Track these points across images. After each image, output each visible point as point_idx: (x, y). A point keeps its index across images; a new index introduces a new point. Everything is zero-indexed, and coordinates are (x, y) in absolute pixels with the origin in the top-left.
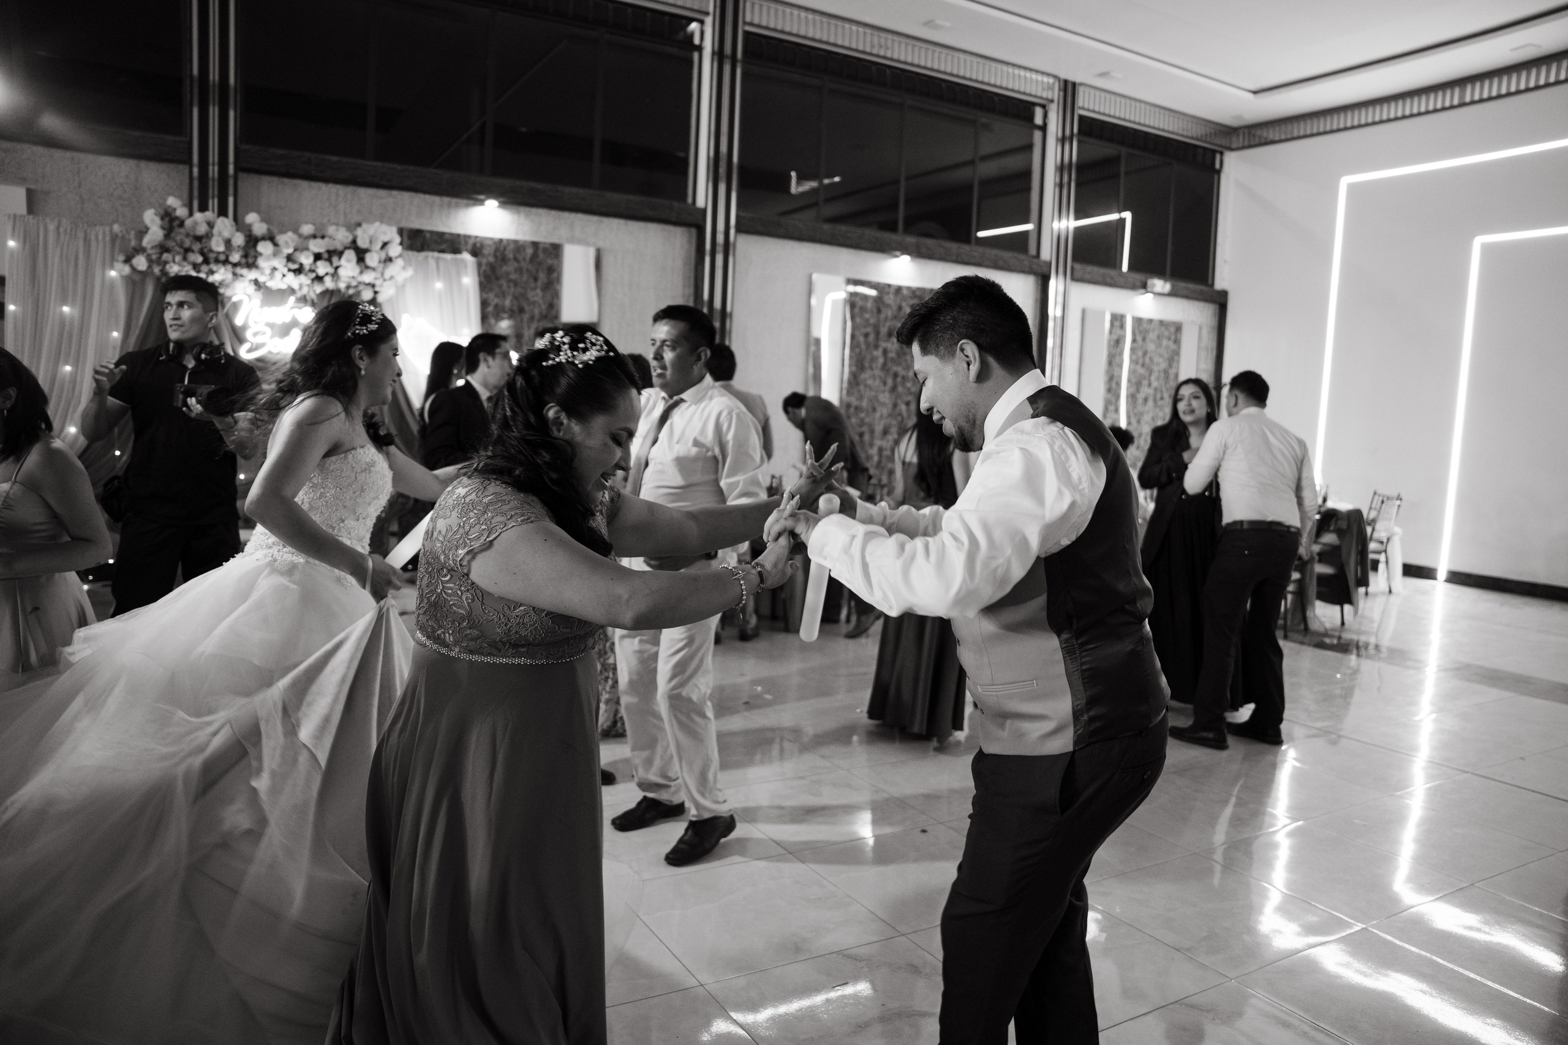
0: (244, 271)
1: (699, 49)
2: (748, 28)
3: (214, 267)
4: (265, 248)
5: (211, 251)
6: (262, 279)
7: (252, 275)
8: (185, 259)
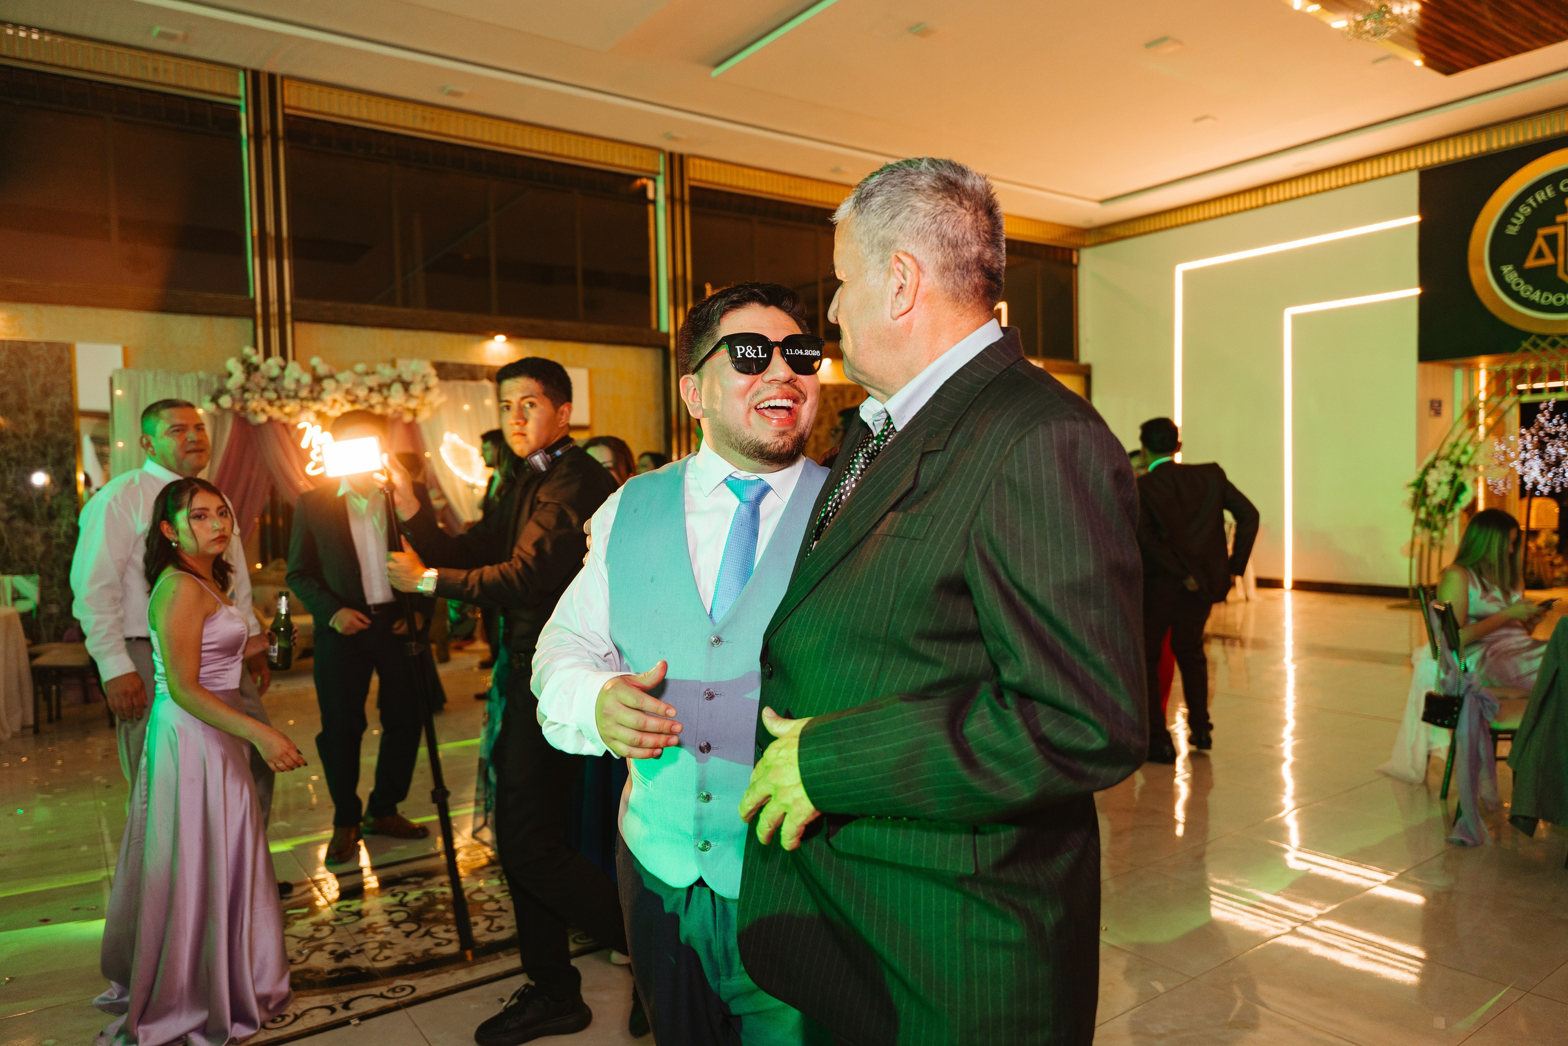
0: (310, 404)
1: (654, 202)
2: (693, 183)
3: (285, 401)
4: (328, 384)
5: (283, 389)
6: (324, 409)
7: (316, 406)
8: (262, 396)
